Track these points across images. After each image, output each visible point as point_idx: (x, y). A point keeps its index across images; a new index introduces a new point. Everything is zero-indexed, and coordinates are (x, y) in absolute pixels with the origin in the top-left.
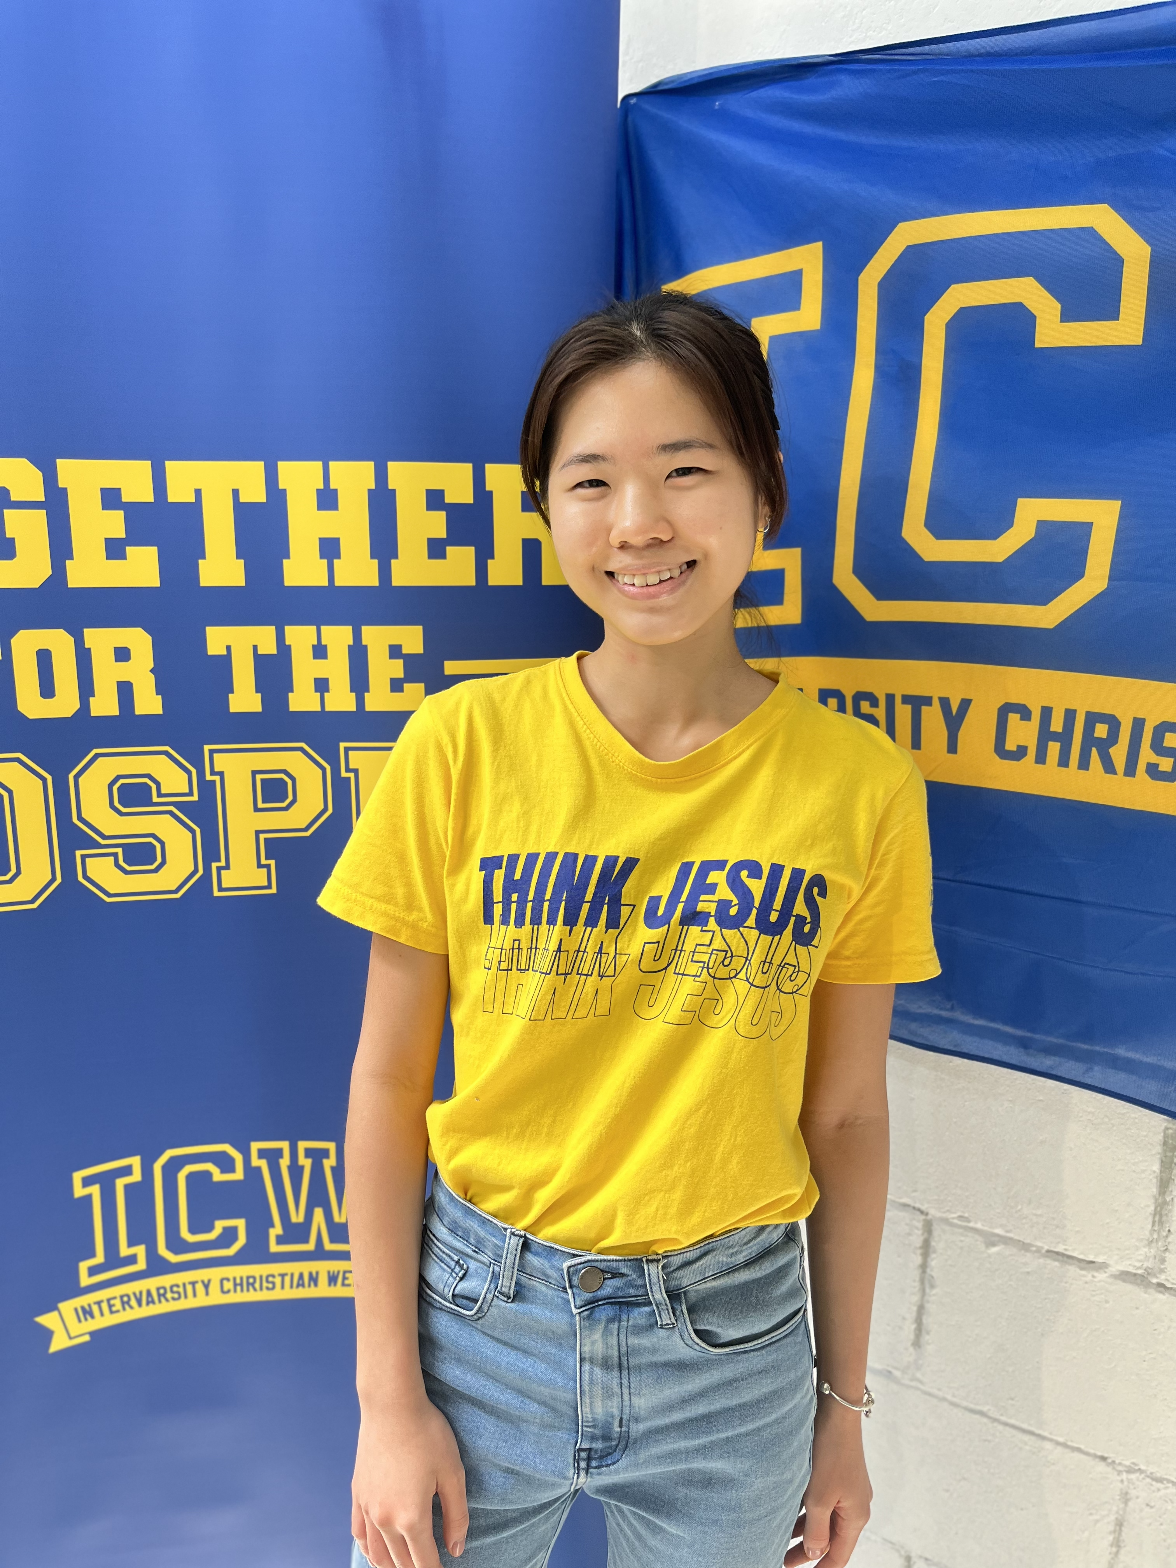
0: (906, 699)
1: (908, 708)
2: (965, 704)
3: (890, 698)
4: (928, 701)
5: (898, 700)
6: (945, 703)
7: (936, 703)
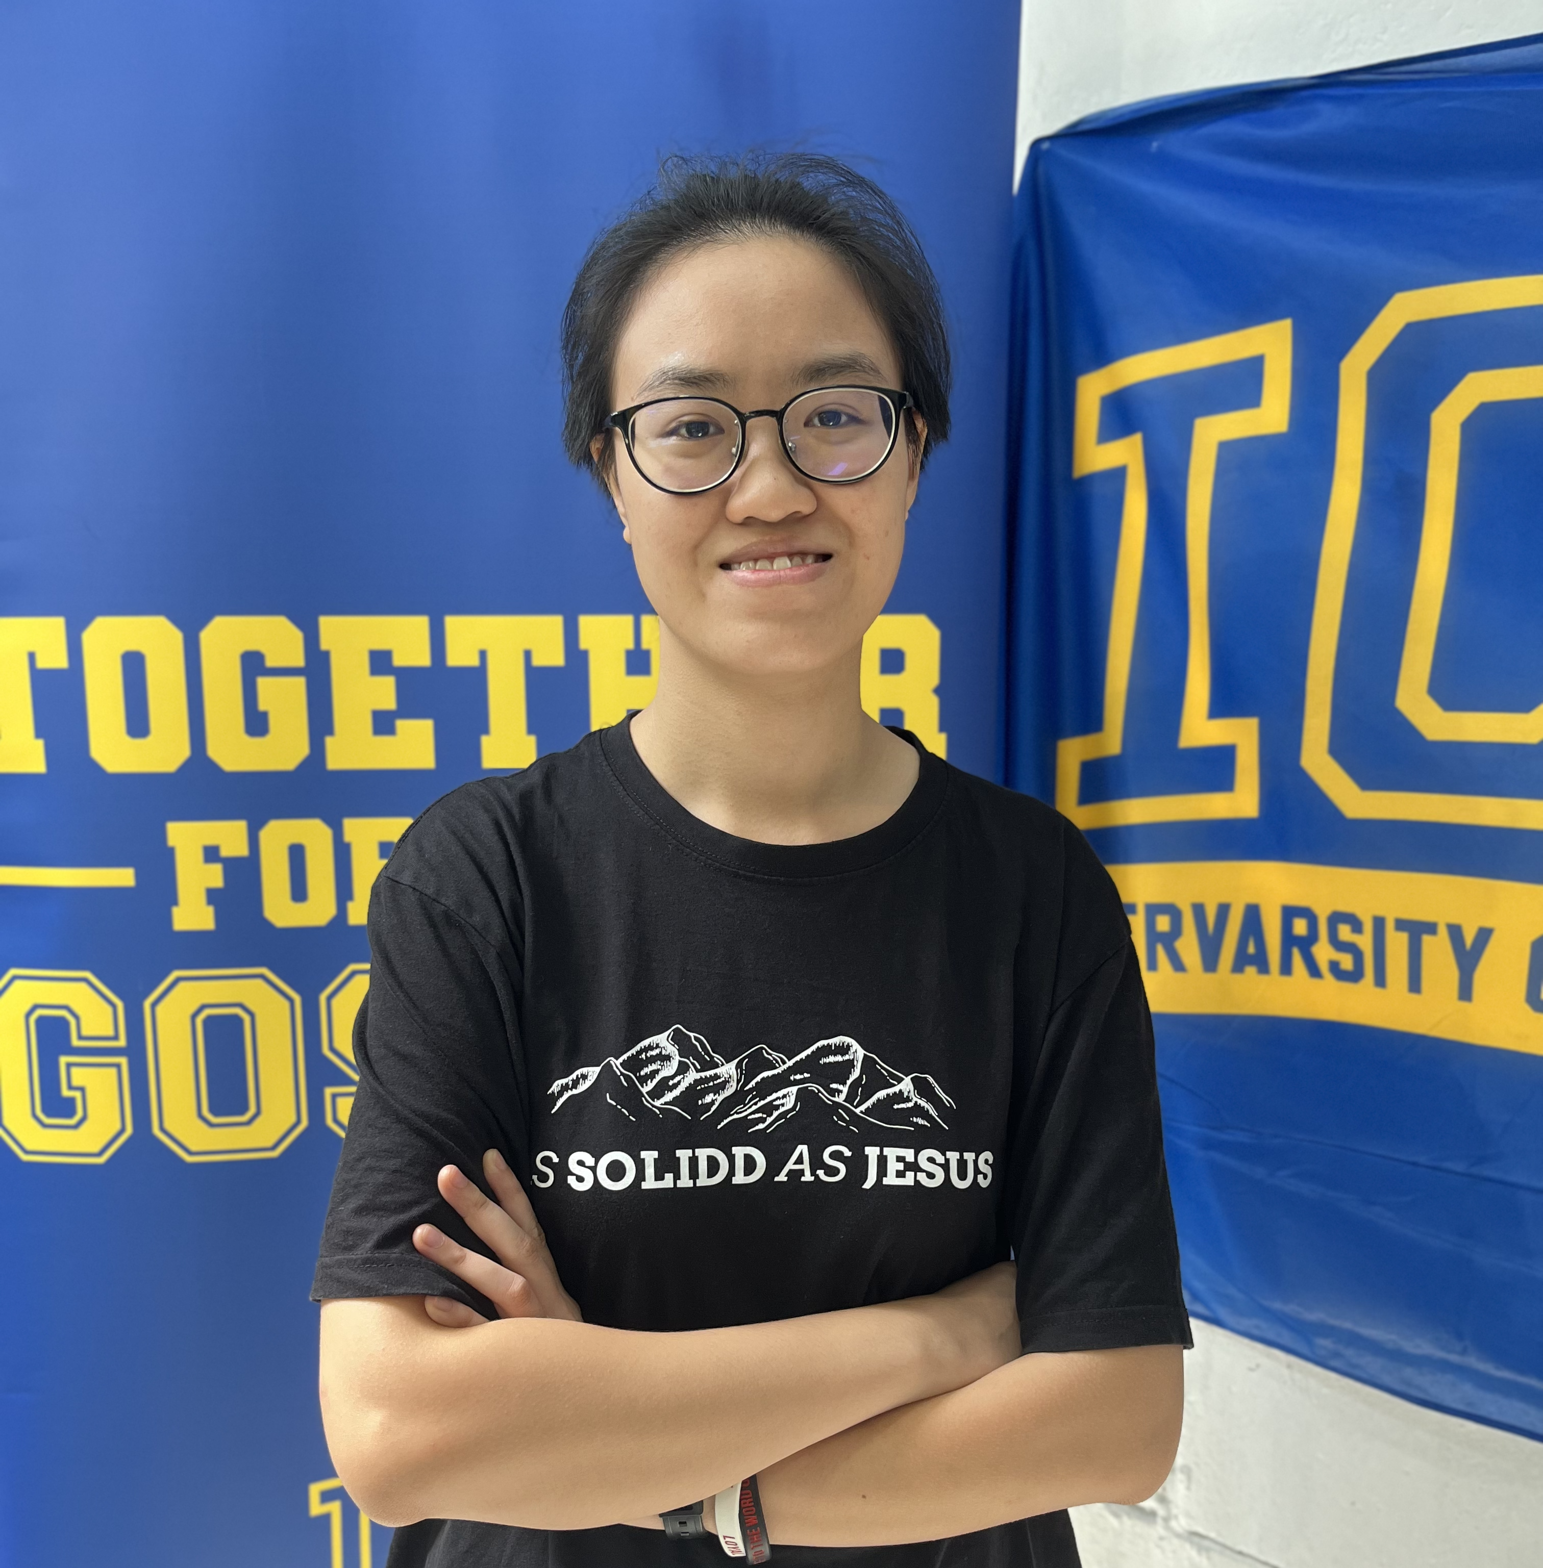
0: (1401, 925)
1: (1404, 937)
2: (1484, 935)
3: (1379, 923)
4: (1431, 928)
5: (1390, 926)
6: (1455, 932)
7: (1443, 932)
